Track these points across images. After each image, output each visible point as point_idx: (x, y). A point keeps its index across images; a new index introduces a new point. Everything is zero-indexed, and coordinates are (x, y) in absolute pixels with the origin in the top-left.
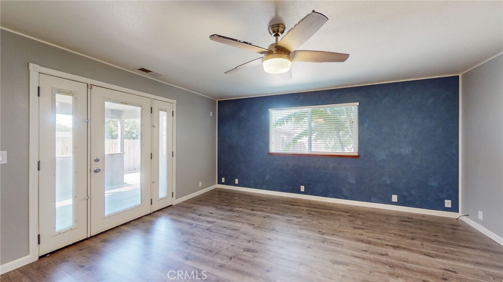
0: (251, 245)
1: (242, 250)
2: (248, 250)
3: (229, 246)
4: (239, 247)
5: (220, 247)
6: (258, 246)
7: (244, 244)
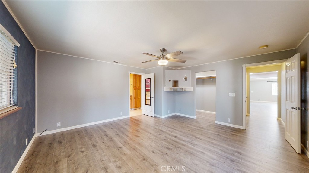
0: (167, 151)
1: (173, 149)
2: (170, 149)
3: (180, 154)
4: (174, 152)
5: (185, 155)
6: (163, 150)
7: (170, 153)
